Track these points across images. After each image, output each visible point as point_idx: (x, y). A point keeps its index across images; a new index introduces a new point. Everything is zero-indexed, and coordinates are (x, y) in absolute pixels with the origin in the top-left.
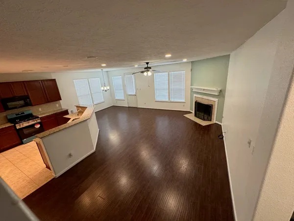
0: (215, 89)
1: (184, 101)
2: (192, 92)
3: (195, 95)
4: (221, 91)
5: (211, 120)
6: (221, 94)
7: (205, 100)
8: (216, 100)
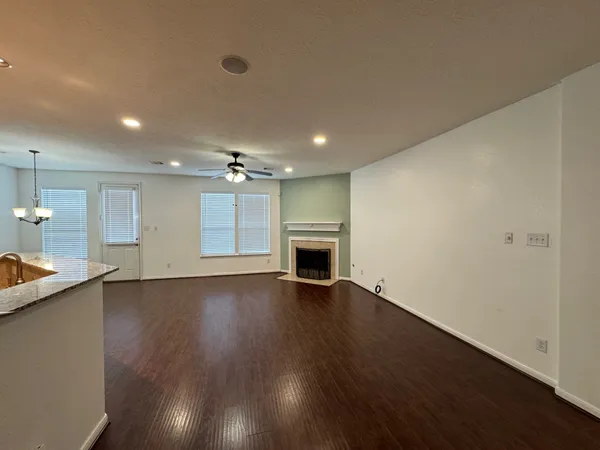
0: (332, 222)
1: (267, 251)
2: (285, 232)
3: (291, 238)
4: (342, 224)
5: (329, 278)
6: (344, 230)
7: (314, 243)
8: (336, 240)
